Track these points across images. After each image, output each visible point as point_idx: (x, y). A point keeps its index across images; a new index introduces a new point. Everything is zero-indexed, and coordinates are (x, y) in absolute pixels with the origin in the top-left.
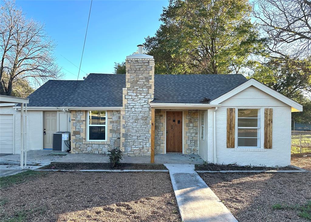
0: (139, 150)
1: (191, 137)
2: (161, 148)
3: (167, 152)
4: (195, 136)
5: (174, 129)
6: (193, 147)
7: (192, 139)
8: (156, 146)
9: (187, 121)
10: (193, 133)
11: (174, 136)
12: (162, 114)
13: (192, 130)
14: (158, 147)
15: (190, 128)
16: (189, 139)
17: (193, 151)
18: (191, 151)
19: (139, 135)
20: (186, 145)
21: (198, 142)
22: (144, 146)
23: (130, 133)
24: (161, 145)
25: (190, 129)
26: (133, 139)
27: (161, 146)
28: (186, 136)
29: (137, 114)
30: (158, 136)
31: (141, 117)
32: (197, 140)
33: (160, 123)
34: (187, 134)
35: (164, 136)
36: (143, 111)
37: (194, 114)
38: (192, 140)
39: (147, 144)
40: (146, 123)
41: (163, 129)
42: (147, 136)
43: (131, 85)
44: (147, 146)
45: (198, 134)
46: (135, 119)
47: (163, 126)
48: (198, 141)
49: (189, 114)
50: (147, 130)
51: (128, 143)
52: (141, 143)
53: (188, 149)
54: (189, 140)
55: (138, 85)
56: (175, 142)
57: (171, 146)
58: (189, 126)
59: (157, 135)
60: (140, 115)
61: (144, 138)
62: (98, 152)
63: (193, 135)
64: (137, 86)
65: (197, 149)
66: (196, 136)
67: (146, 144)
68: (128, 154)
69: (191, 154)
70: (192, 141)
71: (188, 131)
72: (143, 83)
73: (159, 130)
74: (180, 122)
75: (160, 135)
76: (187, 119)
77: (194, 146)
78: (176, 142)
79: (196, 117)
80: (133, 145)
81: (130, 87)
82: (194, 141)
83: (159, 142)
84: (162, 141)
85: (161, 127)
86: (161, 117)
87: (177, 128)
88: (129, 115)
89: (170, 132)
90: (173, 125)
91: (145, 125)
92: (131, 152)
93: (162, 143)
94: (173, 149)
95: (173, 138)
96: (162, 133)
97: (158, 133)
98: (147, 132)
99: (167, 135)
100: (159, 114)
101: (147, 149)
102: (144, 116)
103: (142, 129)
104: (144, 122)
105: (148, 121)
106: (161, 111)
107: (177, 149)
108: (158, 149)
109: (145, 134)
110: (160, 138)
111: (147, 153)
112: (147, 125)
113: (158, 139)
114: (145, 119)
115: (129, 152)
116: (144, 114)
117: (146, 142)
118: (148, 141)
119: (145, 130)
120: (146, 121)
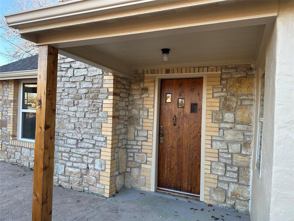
0: (80, 175)
1: (228, 153)
2: (142, 173)
3: (160, 183)
4: (240, 153)
5: (179, 128)
6: (233, 187)
7: (229, 162)
8: (131, 168)
9: (216, 105)
10: (234, 142)
11: (179, 146)
12: (146, 85)
13: (231, 131)
14: (135, 171)
15: (223, 125)
16: (221, 159)
17: (231, 199)
18: (226, 196)
19: (79, 136)
20: (212, 176)
21: (251, 174)
22: (89, 166)
23: (62, 131)
24: (143, 166)
25: (224, 129)
26: (68, 146)
27: (142, 169)
28: (211, 150)
29: (78, 84)
30: (137, 141)
31: (84, 91)
32: (248, 167)
33: (142, 109)
34: (214, 144)
35: (151, 144)
36: (89, 75)
37: (240, 83)
38: (232, 165)
39: (96, 161)
40: (94, 105)
41: (148, 124)
42: (96, 141)
44: (97, 167)
45: (252, 145)
46: (72, 96)
47: (148, 118)
48: (251, 170)
49: (224, 82)
50: (97, 125)
51: (60, 154)
52: (85, 157)
53: (216, 190)
54: (219, 161)
56: (182, 163)
57: (170, 170)
58: (222, 121)
59: (134, 140)
60: (84, 86)
61: (91, 146)
62: (28, 164)
63: (235, 148)
65: (246, 195)
66: (244, 152)
67: (93, 163)
68: (59, 180)
69: (225, 205)
70: (228, 168)
71: (217, 134)
73: (137, 127)
74: (195, 108)
75: (142, 141)
76: (217, 97)
77: (238, 183)
78: (184, 164)
79: (244, 90)
80: (69, 161)
82: (236, 169)
83: (138, 159)
84: (144, 155)
85: (144, 120)
86: (144, 94)
87: (189, 124)
88: (62, 86)
89: (168, 134)
90: (177, 116)
91: (94, 112)
92: (64, 177)
93: (145, 160)
94: (177, 180)
95: (176, 150)
96: (146, 134)
97: (136, 134)
98: (96, 129)
99: (161, 142)
100: (140, 86)
101: (95, 175)
102: (92, 89)
103: (87, 121)
104: (91, 103)
105: (99, 102)
106: (145, 78)
107: (188, 183)
108: (136, 176)
109: (93, 134)
110: (141, 148)
111: (95, 185)
112: (98, 112)
113: (136, 149)
114: (93, 97)
115: (60, 176)
116: (93, 84)
117: (94, 158)
118: (99, 155)
119: (93, 124)
120: (95, 100)
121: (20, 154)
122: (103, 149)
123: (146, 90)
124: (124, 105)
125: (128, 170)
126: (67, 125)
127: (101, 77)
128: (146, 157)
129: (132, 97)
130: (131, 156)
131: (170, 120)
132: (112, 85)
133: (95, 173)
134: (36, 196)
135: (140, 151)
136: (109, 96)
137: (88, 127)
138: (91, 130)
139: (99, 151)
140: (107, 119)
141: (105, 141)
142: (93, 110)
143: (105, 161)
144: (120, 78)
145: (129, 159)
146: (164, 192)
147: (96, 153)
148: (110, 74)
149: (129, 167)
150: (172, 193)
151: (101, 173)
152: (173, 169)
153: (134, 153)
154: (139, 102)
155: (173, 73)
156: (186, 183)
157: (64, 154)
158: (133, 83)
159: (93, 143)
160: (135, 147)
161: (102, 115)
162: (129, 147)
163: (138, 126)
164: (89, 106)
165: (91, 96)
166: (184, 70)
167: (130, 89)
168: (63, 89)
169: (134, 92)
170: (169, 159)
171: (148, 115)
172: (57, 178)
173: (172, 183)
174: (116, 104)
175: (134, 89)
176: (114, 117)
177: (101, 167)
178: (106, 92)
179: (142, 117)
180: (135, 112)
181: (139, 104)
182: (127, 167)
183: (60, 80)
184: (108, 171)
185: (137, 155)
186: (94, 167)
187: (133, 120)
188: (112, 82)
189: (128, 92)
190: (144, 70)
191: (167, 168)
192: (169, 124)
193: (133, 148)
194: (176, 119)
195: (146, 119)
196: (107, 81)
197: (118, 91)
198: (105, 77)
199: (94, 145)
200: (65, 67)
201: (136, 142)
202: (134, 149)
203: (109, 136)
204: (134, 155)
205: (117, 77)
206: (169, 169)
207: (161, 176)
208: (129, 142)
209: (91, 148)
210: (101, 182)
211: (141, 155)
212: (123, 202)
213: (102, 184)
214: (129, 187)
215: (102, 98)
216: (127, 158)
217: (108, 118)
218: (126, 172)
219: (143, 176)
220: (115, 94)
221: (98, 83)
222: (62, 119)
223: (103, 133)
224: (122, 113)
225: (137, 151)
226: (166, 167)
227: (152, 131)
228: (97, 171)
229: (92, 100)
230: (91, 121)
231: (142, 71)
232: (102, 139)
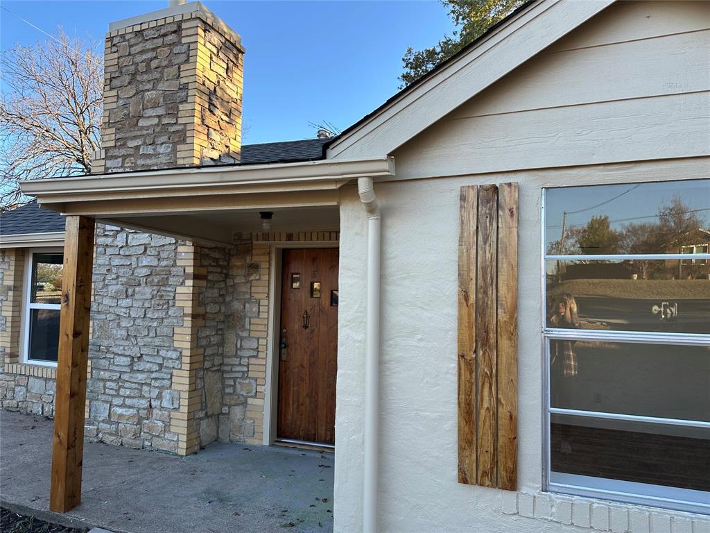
0: (136, 420)
2: (248, 414)
3: (281, 431)
5: (312, 332)
8: (230, 406)
11: (312, 364)
12: (255, 259)
14: (237, 412)
19: (135, 351)
22: (153, 402)
23: (106, 343)
24: (250, 401)
26: (117, 368)
27: (249, 408)
29: (134, 259)
30: (241, 358)
31: (145, 271)
33: (249, 301)
35: (263, 362)
36: (153, 244)
39: (163, 394)
40: (162, 296)
41: (260, 328)
42: (164, 358)
43: (118, 136)
44: (166, 404)
46: (125, 280)
47: (258, 317)
50: (166, 331)
51: (101, 384)
52: (145, 388)
55: (139, 133)
56: (317, 394)
57: (298, 407)
59: (236, 356)
60: (145, 263)
61: (156, 368)
62: (40, 409)
64: (135, 137)
67: (159, 397)
68: (98, 431)
72: (156, 121)
73: (240, 333)
75: (248, 358)
78: (320, 395)
80: (118, 395)
81: (112, 144)
83: (242, 390)
84: (253, 381)
85: (253, 321)
86: (252, 274)
87: (327, 325)
88: (107, 263)
89: (296, 343)
90: (308, 311)
91: (160, 307)
92: (108, 426)
93: (254, 391)
94: (309, 422)
95: (308, 372)
96: (255, 346)
97: (239, 346)
98: (165, 338)
99: (284, 358)
100: (246, 260)
101: (162, 418)
102: (158, 269)
103: (149, 324)
104: (155, 292)
105: (169, 291)
106: (254, 247)
107: (326, 427)
108: (239, 420)
109: (158, 346)
110: (246, 370)
111: (163, 435)
112: (168, 308)
113: (239, 372)
114: (159, 282)
115: (101, 424)
116: (159, 260)
117: (161, 388)
118: (169, 382)
119: (158, 329)
120: (162, 288)
121: (24, 389)
122: (175, 372)
123: (255, 267)
124: (217, 295)
125: (225, 410)
126: (115, 332)
127: (173, 247)
128: (255, 385)
129: (232, 280)
130: (231, 386)
131: (298, 319)
132: (191, 263)
133: (162, 415)
134: (59, 437)
135: (246, 375)
136: (186, 281)
137: (151, 335)
138: (156, 340)
139: (169, 376)
140: (183, 320)
141: (180, 358)
142: (158, 305)
143: (179, 392)
144: (208, 248)
145: (227, 390)
146: (286, 445)
147: (163, 379)
148: (188, 243)
149: (226, 405)
150: (298, 447)
151: (173, 414)
152: (302, 405)
153: (235, 379)
154: (244, 289)
155: (299, 240)
156: (324, 428)
157: (109, 384)
158: (233, 255)
159: (158, 362)
160: (238, 369)
161: (174, 313)
162: (226, 368)
163: (242, 331)
164: (153, 298)
165: (156, 280)
166: (314, 235)
167: (228, 267)
168: (108, 268)
169: (234, 272)
170: (295, 388)
171: (259, 312)
172: (96, 427)
173: (302, 428)
174: (199, 294)
175: (235, 266)
176: (194, 316)
177: (173, 404)
178: (182, 273)
179: (249, 314)
180: (237, 305)
181: (244, 292)
182: (223, 405)
183: (103, 252)
184: (185, 409)
185: (240, 383)
186: (161, 404)
187: (233, 320)
188: (192, 256)
189: (224, 271)
190: (251, 234)
191: (293, 404)
192: (296, 326)
193: (233, 370)
194: (307, 317)
195: (255, 317)
196: (183, 254)
197: (203, 271)
198: (180, 249)
199: (161, 365)
200: (112, 230)
201: (239, 359)
202: (236, 372)
203: (186, 349)
204: (235, 383)
205: (202, 247)
206: (295, 406)
207: (283, 417)
208: (227, 360)
209: (156, 371)
210: (172, 429)
211: (247, 381)
212: (207, 461)
213: (175, 433)
214: (227, 440)
215: (175, 283)
216: (223, 388)
217: (185, 318)
218: (222, 413)
219: (251, 419)
220: (196, 277)
221: (168, 258)
222: (106, 321)
223: (176, 344)
224: (212, 309)
225: (239, 375)
226: (291, 402)
227: (266, 338)
228: (166, 411)
229: (158, 287)
230: (155, 324)
231: (250, 236)
232: (174, 355)
